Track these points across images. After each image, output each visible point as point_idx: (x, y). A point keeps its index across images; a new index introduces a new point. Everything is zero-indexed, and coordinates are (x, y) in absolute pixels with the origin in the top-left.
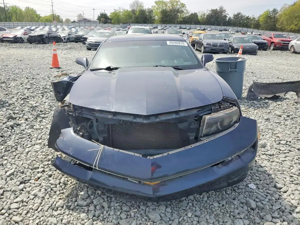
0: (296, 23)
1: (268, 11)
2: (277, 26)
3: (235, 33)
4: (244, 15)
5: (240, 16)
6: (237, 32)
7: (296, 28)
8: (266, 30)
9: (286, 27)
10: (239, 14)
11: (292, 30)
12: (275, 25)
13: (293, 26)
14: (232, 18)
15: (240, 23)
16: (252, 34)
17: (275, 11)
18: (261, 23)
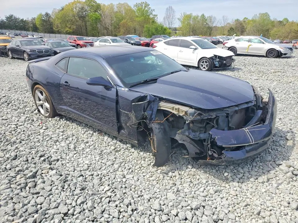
0: (70, 26)
1: (41, 15)
2: (54, 29)
3: (15, 37)
4: (17, 17)
5: (13, 18)
6: (17, 35)
7: (71, 31)
8: (46, 32)
9: (62, 30)
10: (11, 16)
11: (68, 32)
12: (52, 28)
13: (67, 29)
14: (5, 21)
15: (16, 26)
16: (33, 37)
17: (47, 14)
18: (38, 26)
